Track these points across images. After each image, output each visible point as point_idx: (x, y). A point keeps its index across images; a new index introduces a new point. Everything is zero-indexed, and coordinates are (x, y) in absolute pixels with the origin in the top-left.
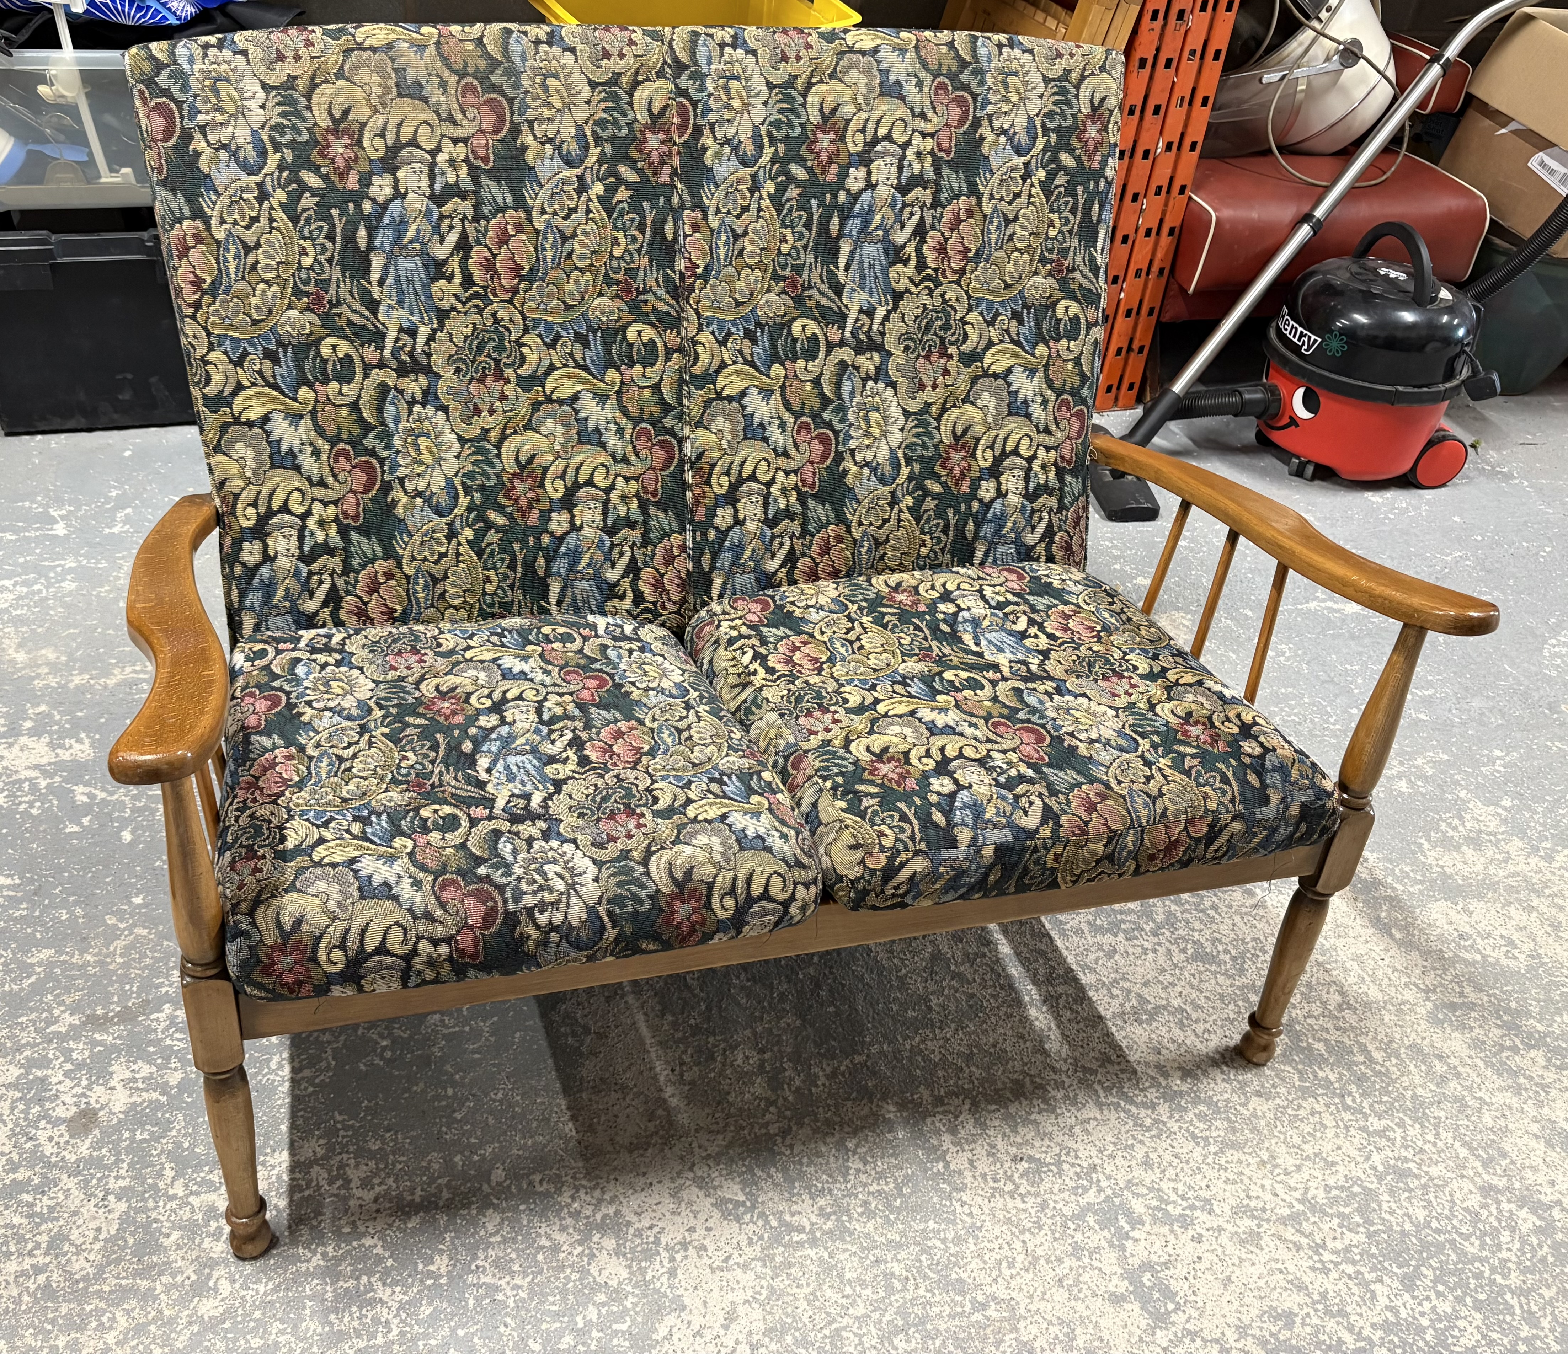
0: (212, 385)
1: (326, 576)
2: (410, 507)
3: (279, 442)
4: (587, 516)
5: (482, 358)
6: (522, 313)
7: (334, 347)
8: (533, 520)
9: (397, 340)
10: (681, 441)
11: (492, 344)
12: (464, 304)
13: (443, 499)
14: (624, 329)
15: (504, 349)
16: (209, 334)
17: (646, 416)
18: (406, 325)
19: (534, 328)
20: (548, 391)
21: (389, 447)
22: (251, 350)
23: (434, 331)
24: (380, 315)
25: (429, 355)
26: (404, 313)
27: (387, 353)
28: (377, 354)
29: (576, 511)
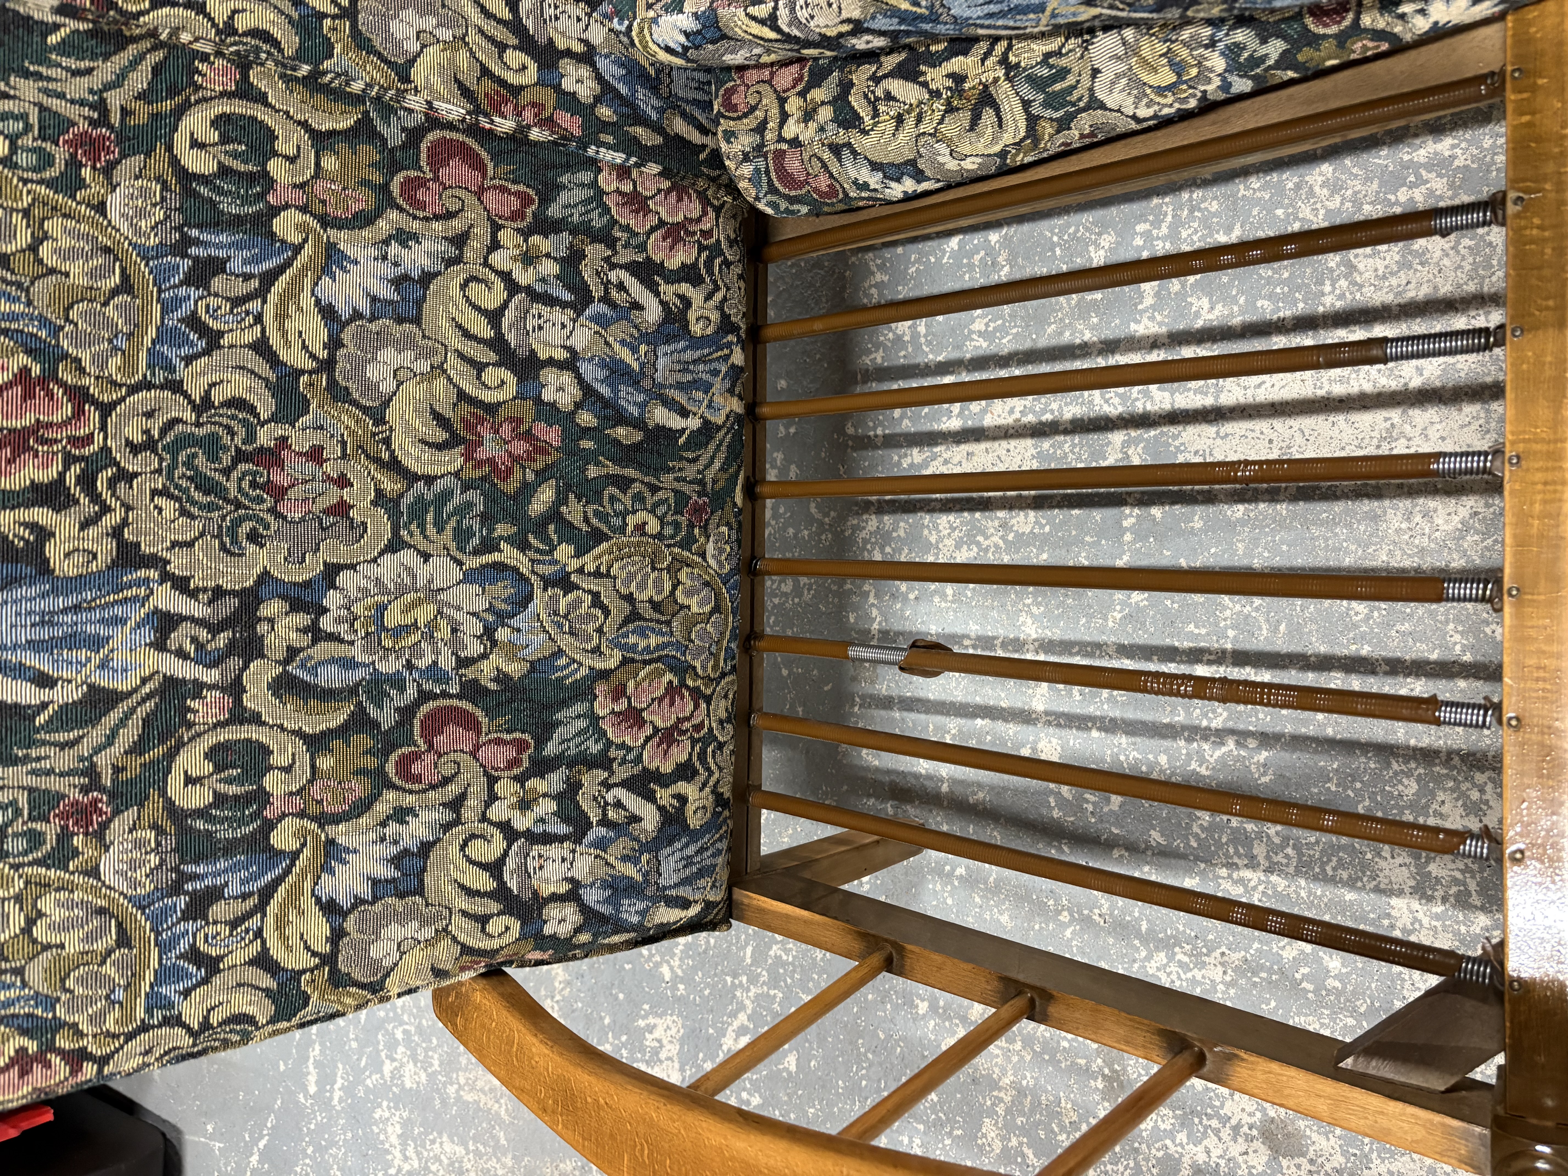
0: (250, 1010)
1: (609, 797)
2: (512, 651)
3: (375, 882)
4: (554, 335)
5: (232, 487)
6: (133, 389)
7: (189, 780)
8: (552, 435)
9: (181, 654)
10: (433, 121)
11: (201, 461)
12: (106, 509)
13: (503, 590)
14: (185, 176)
15: (214, 438)
16: (144, 1028)
17: (377, 178)
18: (148, 635)
19: (170, 368)
20: (310, 365)
21: (399, 684)
22: (183, 946)
23: (165, 577)
24: (123, 686)
25: (218, 593)
26: (120, 637)
27: (210, 676)
28: (211, 696)
29: (543, 355)
